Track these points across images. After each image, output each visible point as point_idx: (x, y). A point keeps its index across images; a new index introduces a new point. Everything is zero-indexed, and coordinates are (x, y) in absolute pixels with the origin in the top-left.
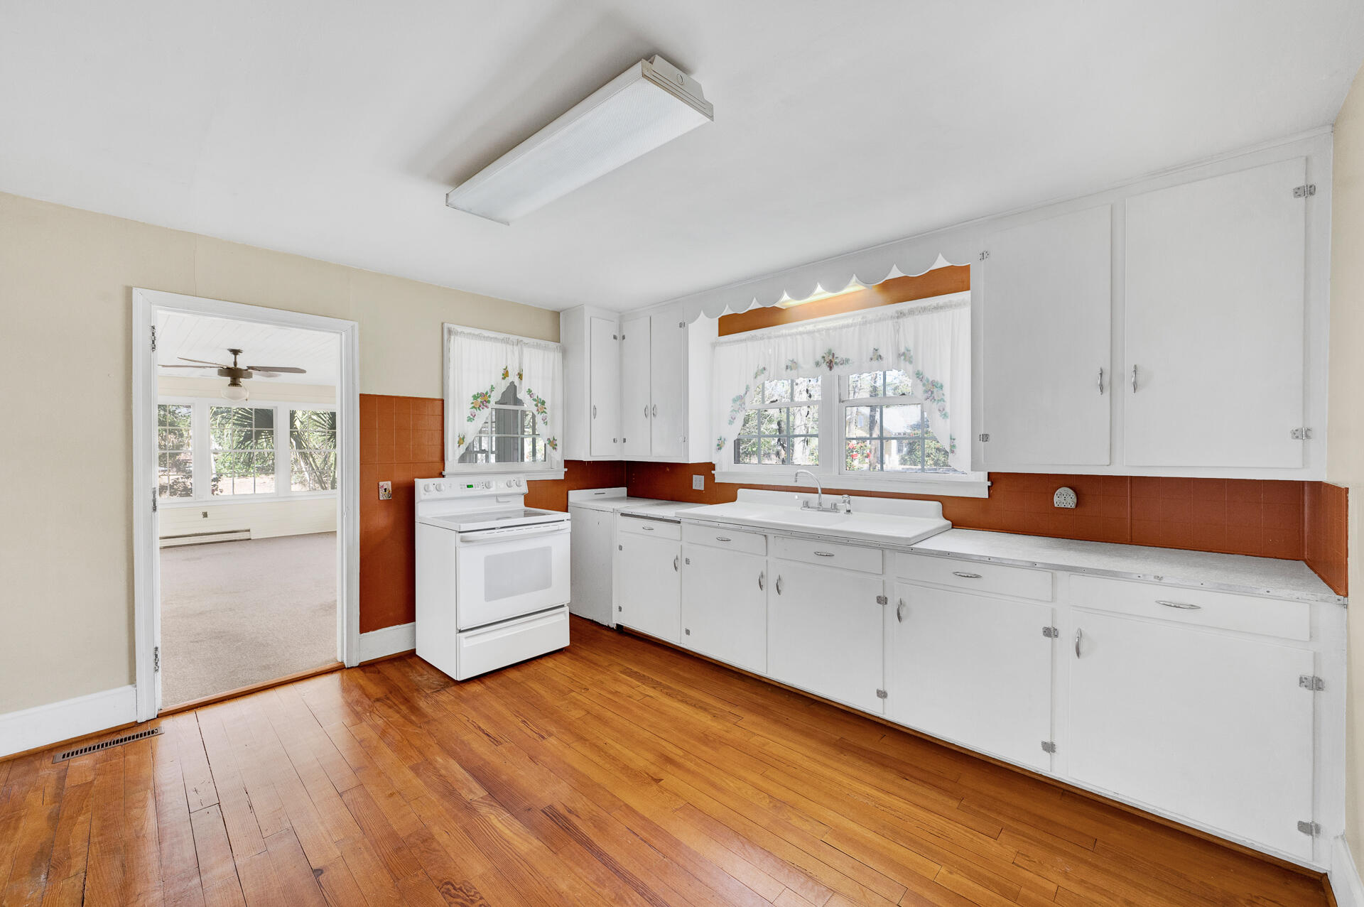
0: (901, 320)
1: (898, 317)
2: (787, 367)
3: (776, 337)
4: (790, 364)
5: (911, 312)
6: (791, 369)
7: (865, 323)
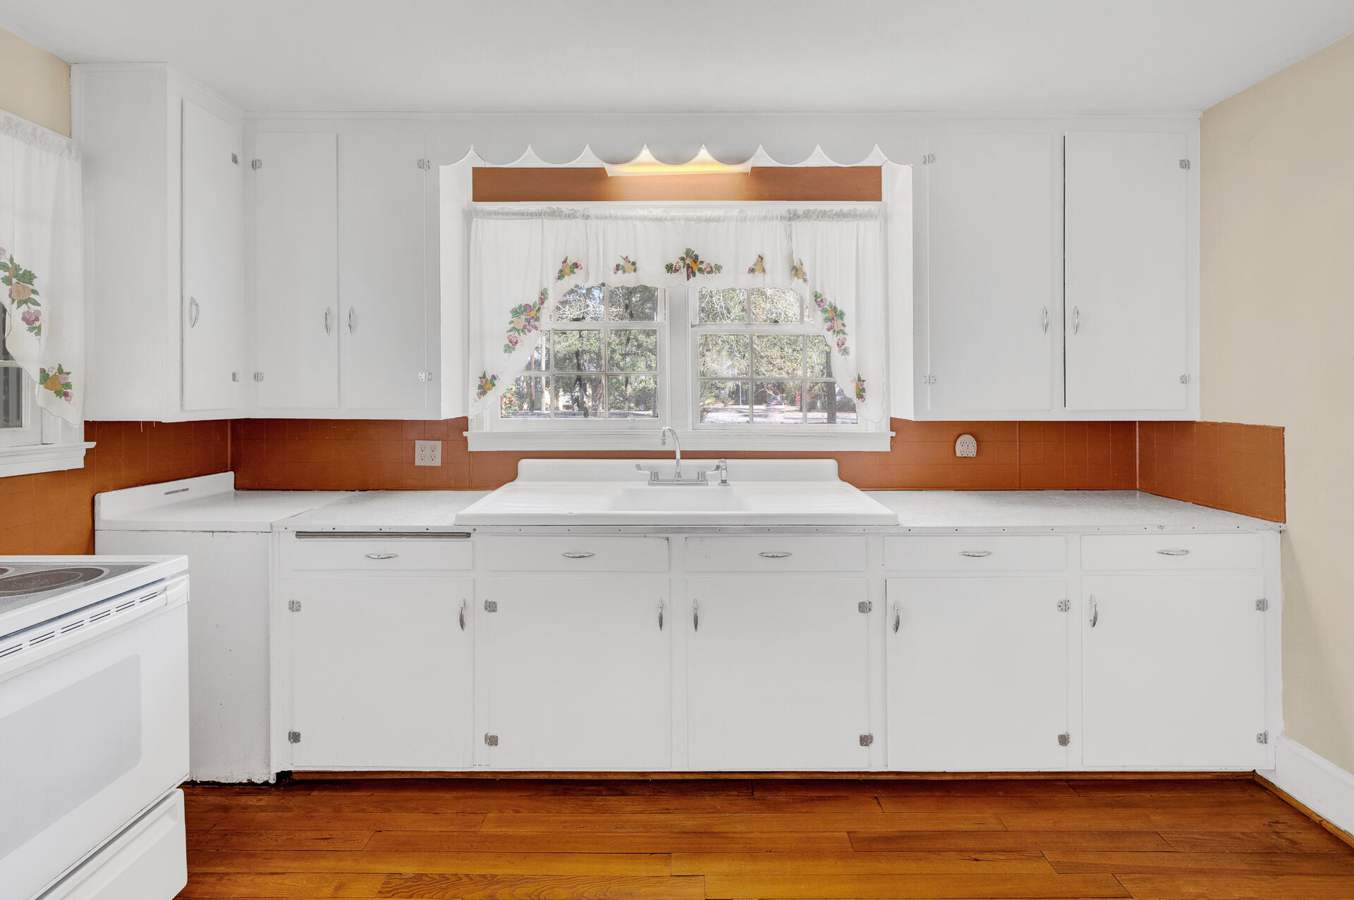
0: (793, 223)
1: (790, 219)
2: (618, 267)
3: (597, 217)
4: (622, 262)
5: (807, 215)
6: (624, 272)
7: (744, 219)
